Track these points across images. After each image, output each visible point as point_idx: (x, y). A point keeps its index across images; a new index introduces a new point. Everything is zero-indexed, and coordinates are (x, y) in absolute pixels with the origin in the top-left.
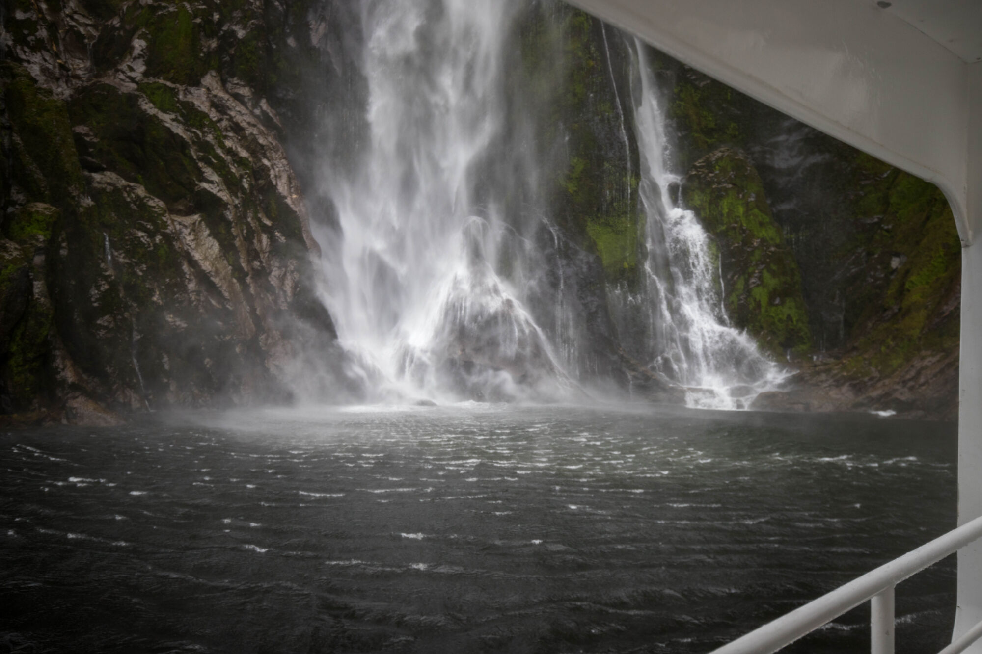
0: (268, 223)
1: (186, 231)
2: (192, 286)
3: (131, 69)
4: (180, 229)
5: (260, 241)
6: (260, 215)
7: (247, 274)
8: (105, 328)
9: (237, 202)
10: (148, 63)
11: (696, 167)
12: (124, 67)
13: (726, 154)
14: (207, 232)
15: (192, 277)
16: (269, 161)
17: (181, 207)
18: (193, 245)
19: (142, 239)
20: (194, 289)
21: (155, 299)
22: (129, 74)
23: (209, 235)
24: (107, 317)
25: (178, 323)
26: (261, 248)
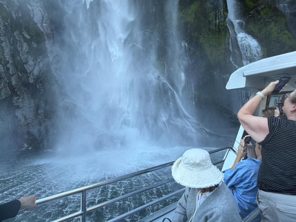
0: (28, 37)
5: (22, 46)
6: (23, 33)
7: (8, 62)
9: (7, 24)
16: (31, 6)
26: (22, 50)
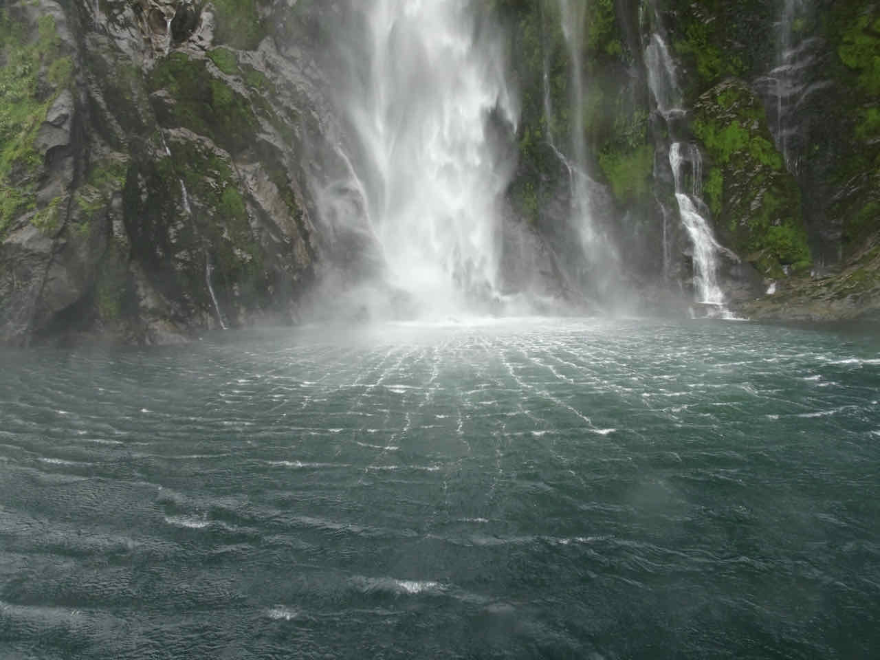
1: (249, 177)
2: (254, 224)
3: (201, 39)
4: (244, 175)
8: (182, 261)
9: (291, 150)
10: (214, 32)
11: (701, 101)
12: (195, 37)
13: (730, 86)
14: (267, 177)
15: (255, 216)
16: (318, 114)
17: (245, 157)
18: (255, 189)
19: (212, 185)
20: (256, 226)
21: (225, 235)
22: (200, 43)
23: (269, 180)
24: (183, 253)
25: (244, 256)
